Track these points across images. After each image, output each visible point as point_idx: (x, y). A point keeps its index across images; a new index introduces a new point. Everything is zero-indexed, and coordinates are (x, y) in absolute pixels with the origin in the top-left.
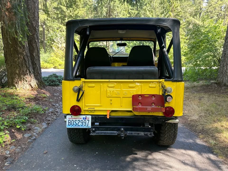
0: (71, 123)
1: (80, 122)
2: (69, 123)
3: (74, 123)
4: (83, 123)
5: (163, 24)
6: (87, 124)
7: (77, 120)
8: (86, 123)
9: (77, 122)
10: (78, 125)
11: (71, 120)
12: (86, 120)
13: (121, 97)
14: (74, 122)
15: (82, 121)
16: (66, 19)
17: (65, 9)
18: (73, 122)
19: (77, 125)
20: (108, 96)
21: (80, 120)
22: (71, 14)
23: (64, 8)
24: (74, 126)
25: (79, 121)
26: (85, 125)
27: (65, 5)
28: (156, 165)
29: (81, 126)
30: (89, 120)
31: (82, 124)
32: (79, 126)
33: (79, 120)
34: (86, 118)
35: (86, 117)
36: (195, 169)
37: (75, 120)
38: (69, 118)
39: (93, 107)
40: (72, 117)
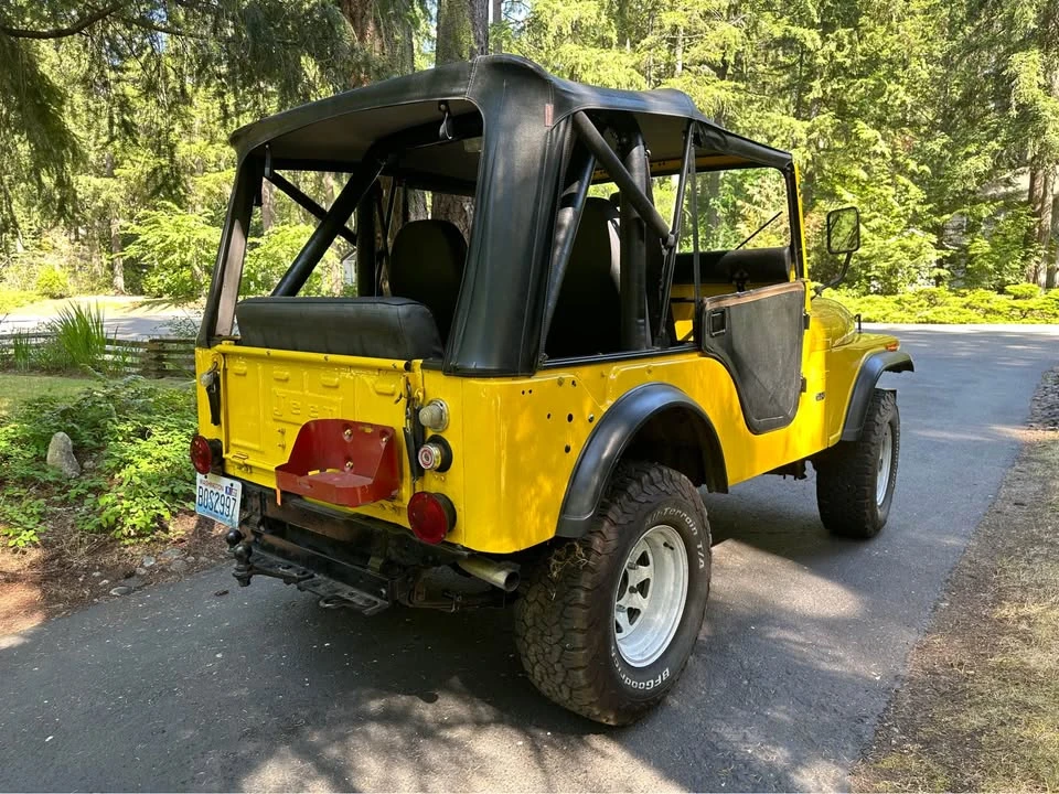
1: (220, 499)
4: (223, 505)
5: (455, 95)
6: (231, 513)
7: (215, 491)
8: (229, 508)
9: (214, 499)
10: (215, 510)
12: (231, 498)
14: (209, 495)
15: (223, 498)
16: (816, 84)
17: (813, 40)
18: (206, 496)
20: (274, 417)
21: (220, 493)
22: (840, 57)
23: (811, 37)
25: (217, 496)
26: (227, 516)
27: (817, 21)
31: (222, 509)
32: (216, 513)
33: (218, 491)
34: (230, 490)
35: (231, 484)
37: (212, 489)
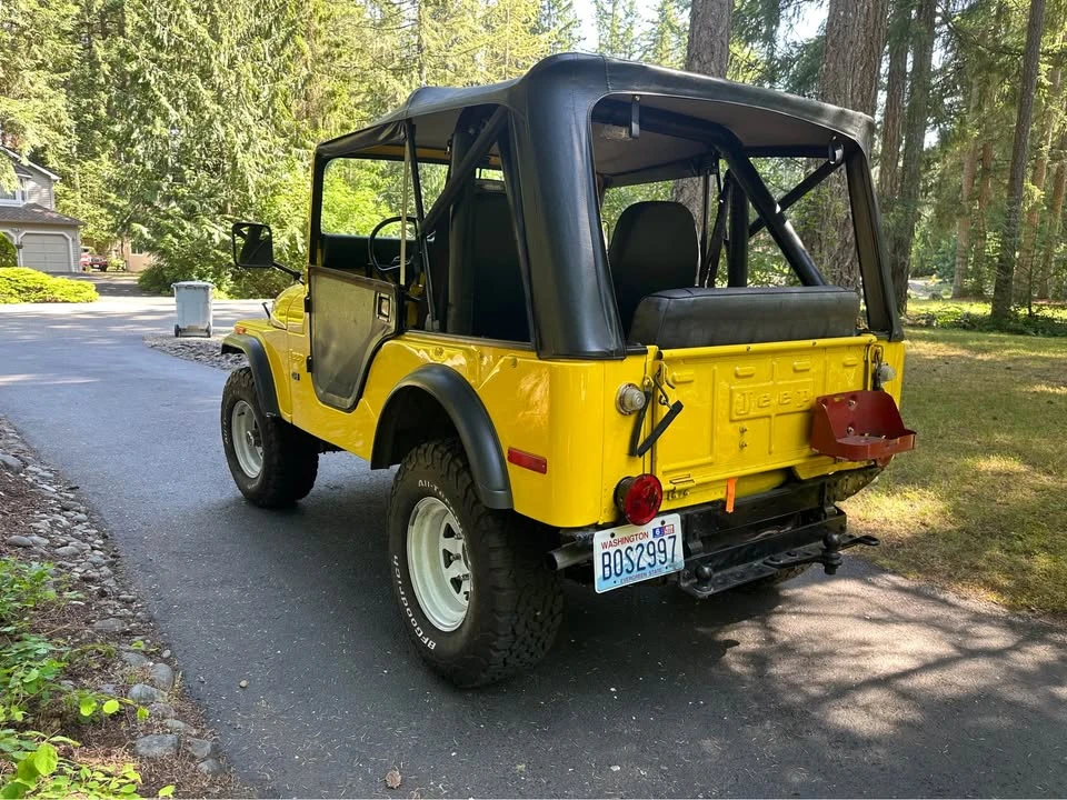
0: (612, 565)
1: (646, 550)
2: (604, 566)
3: (625, 562)
4: (654, 554)
6: (669, 556)
7: (634, 545)
8: (665, 551)
9: (634, 555)
10: (639, 569)
11: (612, 550)
12: (665, 537)
13: (773, 415)
14: (624, 556)
15: (651, 546)
18: (618, 560)
19: (636, 569)
20: (735, 417)
21: (645, 542)
24: (625, 574)
25: (640, 548)
26: (663, 560)
28: (832, 654)
29: (648, 569)
30: (674, 537)
31: (651, 560)
32: (643, 571)
33: (641, 542)
34: (662, 530)
35: (663, 523)
36: (912, 628)
37: (628, 545)
38: (604, 546)
39: (686, 473)
40: (613, 535)
